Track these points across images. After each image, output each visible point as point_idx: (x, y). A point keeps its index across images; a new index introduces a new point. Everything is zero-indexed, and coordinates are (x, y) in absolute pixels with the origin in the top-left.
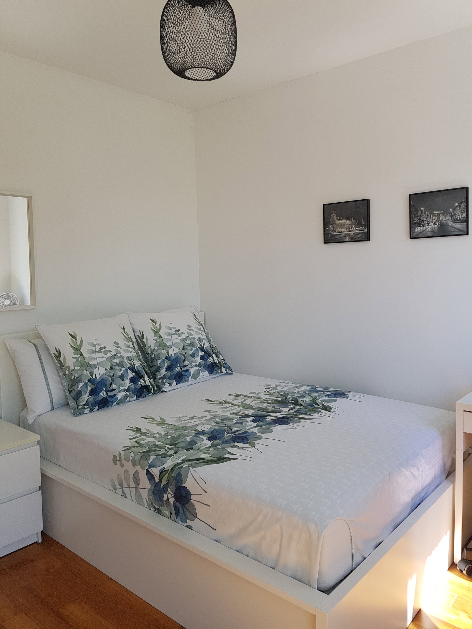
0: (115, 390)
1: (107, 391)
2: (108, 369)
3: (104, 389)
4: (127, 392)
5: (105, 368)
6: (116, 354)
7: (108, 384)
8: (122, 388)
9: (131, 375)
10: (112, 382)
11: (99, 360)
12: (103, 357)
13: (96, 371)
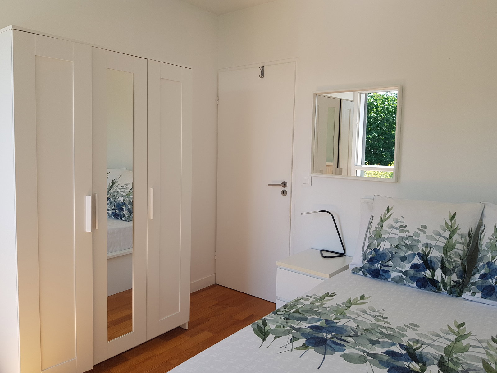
0: (390, 267)
1: (381, 265)
2: (393, 246)
3: (380, 262)
4: (402, 275)
5: (391, 245)
6: (412, 237)
7: (387, 260)
8: (399, 268)
9: (417, 260)
10: (391, 259)
11: (391, 236)
12: (396, 234)
13: (382, 244)
